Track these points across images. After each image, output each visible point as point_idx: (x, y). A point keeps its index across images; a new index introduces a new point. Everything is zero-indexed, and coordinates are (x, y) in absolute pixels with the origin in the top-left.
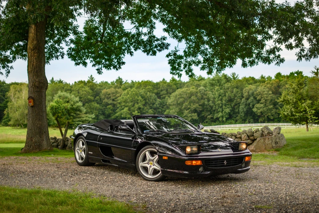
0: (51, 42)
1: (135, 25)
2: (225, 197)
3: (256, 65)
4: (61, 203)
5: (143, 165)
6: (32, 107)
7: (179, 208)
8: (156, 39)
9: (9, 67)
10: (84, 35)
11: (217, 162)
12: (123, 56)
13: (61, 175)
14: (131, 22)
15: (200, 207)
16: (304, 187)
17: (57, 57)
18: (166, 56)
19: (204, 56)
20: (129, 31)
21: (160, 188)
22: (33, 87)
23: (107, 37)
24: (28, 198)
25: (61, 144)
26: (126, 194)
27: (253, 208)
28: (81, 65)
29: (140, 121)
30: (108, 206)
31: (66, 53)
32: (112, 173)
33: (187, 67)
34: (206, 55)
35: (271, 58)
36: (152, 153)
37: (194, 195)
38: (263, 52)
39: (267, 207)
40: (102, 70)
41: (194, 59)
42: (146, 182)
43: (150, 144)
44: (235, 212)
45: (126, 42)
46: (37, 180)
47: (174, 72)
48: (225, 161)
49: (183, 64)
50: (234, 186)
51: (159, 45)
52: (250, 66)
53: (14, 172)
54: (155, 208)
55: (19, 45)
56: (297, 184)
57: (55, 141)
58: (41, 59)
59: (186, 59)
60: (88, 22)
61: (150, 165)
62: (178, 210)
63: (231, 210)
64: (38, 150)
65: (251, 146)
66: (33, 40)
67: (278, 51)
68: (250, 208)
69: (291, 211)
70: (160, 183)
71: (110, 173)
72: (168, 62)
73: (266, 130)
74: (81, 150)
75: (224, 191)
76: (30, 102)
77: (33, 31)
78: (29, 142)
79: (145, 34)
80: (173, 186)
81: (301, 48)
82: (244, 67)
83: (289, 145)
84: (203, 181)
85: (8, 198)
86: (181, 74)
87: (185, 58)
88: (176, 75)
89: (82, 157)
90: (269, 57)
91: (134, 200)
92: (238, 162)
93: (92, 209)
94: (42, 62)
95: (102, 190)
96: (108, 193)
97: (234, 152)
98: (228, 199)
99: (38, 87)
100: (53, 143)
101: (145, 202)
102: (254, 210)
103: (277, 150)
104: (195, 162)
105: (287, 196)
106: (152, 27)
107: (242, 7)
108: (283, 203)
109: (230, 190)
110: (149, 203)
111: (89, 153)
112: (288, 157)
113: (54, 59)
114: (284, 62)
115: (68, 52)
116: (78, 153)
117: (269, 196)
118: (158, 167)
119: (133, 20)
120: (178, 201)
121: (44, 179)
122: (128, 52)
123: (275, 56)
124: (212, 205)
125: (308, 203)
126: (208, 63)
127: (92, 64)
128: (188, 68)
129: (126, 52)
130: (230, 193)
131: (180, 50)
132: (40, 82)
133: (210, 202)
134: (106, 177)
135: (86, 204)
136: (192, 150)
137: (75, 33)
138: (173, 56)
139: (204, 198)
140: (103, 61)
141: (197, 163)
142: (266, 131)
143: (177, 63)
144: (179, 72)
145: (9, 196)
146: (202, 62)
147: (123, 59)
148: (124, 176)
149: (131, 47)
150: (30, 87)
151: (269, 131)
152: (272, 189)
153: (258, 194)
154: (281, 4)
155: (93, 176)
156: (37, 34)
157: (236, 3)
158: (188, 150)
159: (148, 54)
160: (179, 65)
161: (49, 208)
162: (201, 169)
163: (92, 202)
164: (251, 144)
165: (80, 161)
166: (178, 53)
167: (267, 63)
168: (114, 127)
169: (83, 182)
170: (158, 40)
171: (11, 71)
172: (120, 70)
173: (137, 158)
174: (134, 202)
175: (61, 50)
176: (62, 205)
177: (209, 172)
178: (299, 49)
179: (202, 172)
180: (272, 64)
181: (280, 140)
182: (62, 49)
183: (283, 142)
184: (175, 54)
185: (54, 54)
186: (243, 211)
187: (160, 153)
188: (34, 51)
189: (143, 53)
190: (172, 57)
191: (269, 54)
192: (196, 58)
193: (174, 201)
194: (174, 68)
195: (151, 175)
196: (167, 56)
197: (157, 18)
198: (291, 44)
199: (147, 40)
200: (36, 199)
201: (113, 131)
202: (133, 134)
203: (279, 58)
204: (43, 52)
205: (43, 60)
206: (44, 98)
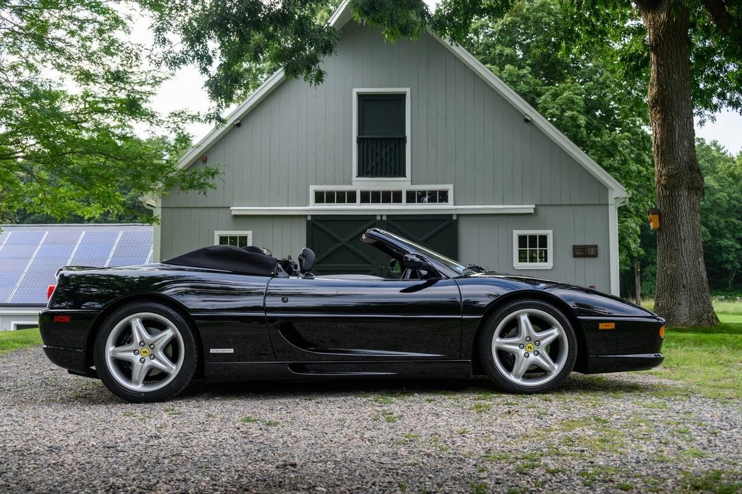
22: (658, 186)
58: (672, 125)
66: (652, 85)
94: (675, 131)
99: (665, 187)
132: (668, 176)
156: (658, 71)
188: (655, 109)
204: (675, 108)
205: (677, 126)
206: (683, 209)
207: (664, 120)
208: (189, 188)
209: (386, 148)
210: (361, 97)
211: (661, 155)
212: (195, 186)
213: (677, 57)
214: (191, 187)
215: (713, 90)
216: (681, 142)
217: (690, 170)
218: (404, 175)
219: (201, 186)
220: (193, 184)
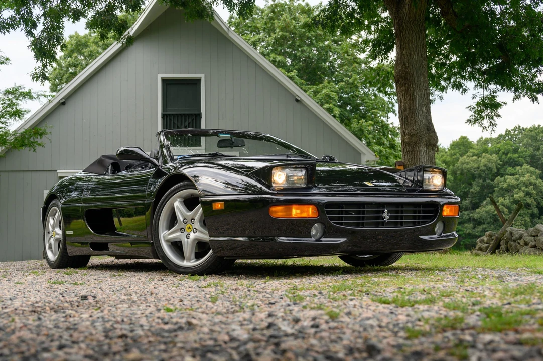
48: (386, 212)
94: (415, 100)
99: (408, 144)
104: (298, 211)
136: (289, 181)
141: (303, 212)
156: (402, 53)
158: (279, 178)
162: (316, 232)
177: (340, 241)
179: (321, 238)
204: (416, 81)
205: (417, 96)
206: (423, 161)
207: (407, 91)
208: (20, 147)
209: (185, 122)
210: (165, 82)
211: (405, 118)
212: (26, 145)
213: (416, 42)
214: (23, 146)
215: (440, 76)
216: (421, 108)
217: (428, 131)
218: (200, 146)
219: (31, 145)
220: (23, 143)
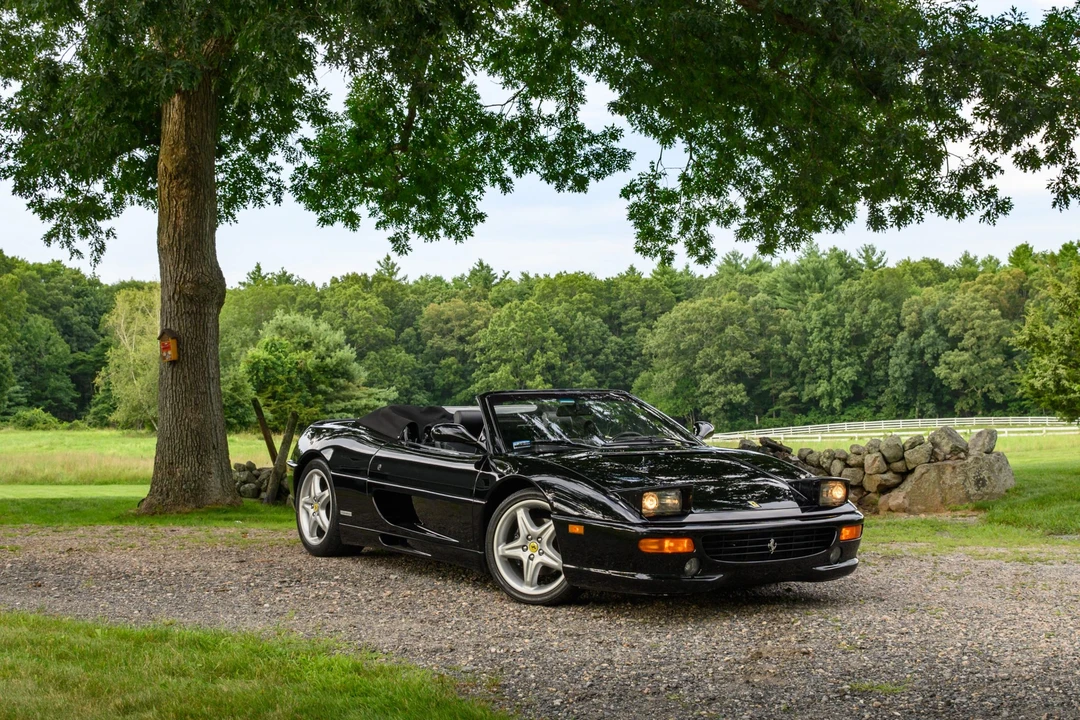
0: (238, 149)
1: (516, 91)
2: (759, 655)
3: (915, 222)
4: (232, 671)
5: (508, 553)
6: (173, 363)
7: (604, 689)
8: (586, 136)
9: (101, 232)
10: (349, 124)
11: (746, 543)
12: (476, 192)
13: (248, 583)
14: (503, 80)
15: (674, 685)
16: (1029, 626)
17: (259, 199)
18: (620, 192)
19: (749, 194)
20: (497, 110)
21: (557, 626)
22: (176, 297)
23: (422, 131)
24: (128, 654)
25: (270, 487)
26: (443, 645)
27: (843, 690)
28: (339, 224)
29: (500, 409)
30: (380, 680)
31: (288, 184)
32: (412, 577)
33: (693, 228)
34: (756, 189)
35: (965, 199)
36: (537, 516)
37: (662, 650)
38: (939, 179)
39: (891, 688)
40: (407, 239)
41: (714, 202)
42: (517, 606)
43: (529, 485)
44: (783, 701)
45: (485, 147)
46: (166, 599)
47: (649, 245)
48: (772, 541)
49: (678, 221)
50: (799, 623)
51: (598, 156)
52: (896, 227)
53: (96, 575)
54: (526, 689)
55: (134, 162)
56: (1008, 617)
57: (248, 476)
58: (203, 208)
59: (687, 203)
60: (360, 81)
61: (528, 553)
62: (600, 696)
63: (771, 695)
64: (192, 505)
65: (895, 493)
66: (176, 143)
67: (990, 176)
68: (834, 691)
69: (964, 700)
70: (562, 611)
71: (404, 579)
72: (627, 212)
73: (945, 441)
74: (316, 505)
75: (763, 639)
76: (165, 348)
77: (176, 117)
78: (163, 480)
79: (552, 121)
80: (601, 622)
81: (1067, 164)
82: (876, 229)
83: (1023, 489)
84: (701, 606)
85: (67, 655)
86: (672, 254)
87: (684, 200)
88: (655, 255)
89: (319, 526)
90: (960, 197)
91: (465, 663)
92: (816, 544)
93: (324, 689)
95: (370, 631)
96: (386, 642)
97: (803, 510)
98: (770, 662)
99: (191, 299)
100: (245, 482)
101: (502, 670)
102: (847, 697)
103: (979, 508)
104: (672, 544)
105: (964, 654)
106: (574, 97)
107: (862, 30)
108: (947, 674)
109: (782, 635)
110: (513, 673)
111: (343, 513)
112: (1015, 530)
113: (250, 205)
114: (1010, 212)
115: (296, 182)
116: (308, 513)
117: (907, 654)
118: (554, 560)
119: (509, 72)
120: (606, 668)
121: (190, 597)
122: (493, 182)
123: (980, 192)
124: (714, 681)
125: (1027, 677)
126: (762, 216)
127: (375, 220)
128: (696, 234)
129: (487, 178)
130: (782, 643)
131: (667, 171)
132: (198, 284)
133: (710, 671)
134: (389, 592)
135: (311, 676)
136: (661, 505)
137: (319, 118)
138: (644, 194)
139: (692, 660)
140: (413, 210)
141: (677, 545)
142: (947, 444)
143: (657, 215)
144: (665, 247)
145: (71, 647)
146: (743, 211)
147: (478, 203)
148: (450, 588)
149: (505, 163)
150: (166, 298)
151: (958, 444)
152: (920, 632)
153: (871, 648)
154: (996, 17)
155: (350, 590)
157: (843, 18)
158: (650, 503)
159: (559, 188)
160: (665, 222)
161: (189, 685)
162: (690, 567)
163: (330, 669)
164: (896, 486)
165: (314, 541)
166: (661, 184)
167: (955, 214)
168: (421, 429)
169: (313, 607)
170: (593, 139)
171: (109, 243)
172: (468, 241)
173: (490, 528)
174: (464, 669)
175: (272, 174)
176: (232, 677)
177: (717, 577)
178: (1060, 166)
179: (696, 574)
180: (969, 217)
181: (993, 471)
182: (277, 170)
183: (1002, 482)
184: (651, 187)
185: (250, 187)
186: (809, 700)
187: (561, 513)
188: (180, 180)
189: (544, 182)
190: (642, 195)
191: (960, 186)
192: (722, 198)
193: (594, 667)
194: (647, 234)
195: (532, 586)
196: (625, 193)
197: (590, 68)
198: (1033, 152)
199: (557, 141)
200: (152, 657)
201: (420, 442)
202: (478, 453)
203: (992, 200)
204: (209, 184)
205: (208, 210)
206: (212, 334)
207: (193, 199)
211: (185, 250)
